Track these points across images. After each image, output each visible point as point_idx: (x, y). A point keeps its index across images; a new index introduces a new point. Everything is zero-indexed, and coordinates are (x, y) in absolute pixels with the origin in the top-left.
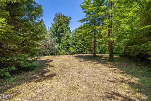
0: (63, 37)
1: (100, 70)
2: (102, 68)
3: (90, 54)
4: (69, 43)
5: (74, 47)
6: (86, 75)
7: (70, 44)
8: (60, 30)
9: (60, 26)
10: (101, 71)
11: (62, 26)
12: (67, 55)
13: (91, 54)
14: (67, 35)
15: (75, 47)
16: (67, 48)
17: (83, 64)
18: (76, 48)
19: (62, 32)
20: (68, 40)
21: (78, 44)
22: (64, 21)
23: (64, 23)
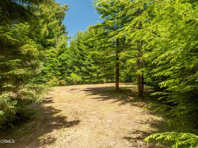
0: (52, 49)
1: (125, 115)
2: (128, 112)
3: (108, 83)
4: (66, 62)
5: (77, 69)
6: (110, 121)
7: (69, 62)
8: (46, 32)
9: (45, 25)
10: (127, 115)
11: (50, 24)
12: (63, 85)
13: (111, 82)
14: (61, 44)
15: (79, 70)
16: (61, 71)
17: (102, 107)
18: (81, 72)
19: (49, 37)
20: (63, 54)
21: (85, 64)
22: (53, 14)
23: (53, 17)
